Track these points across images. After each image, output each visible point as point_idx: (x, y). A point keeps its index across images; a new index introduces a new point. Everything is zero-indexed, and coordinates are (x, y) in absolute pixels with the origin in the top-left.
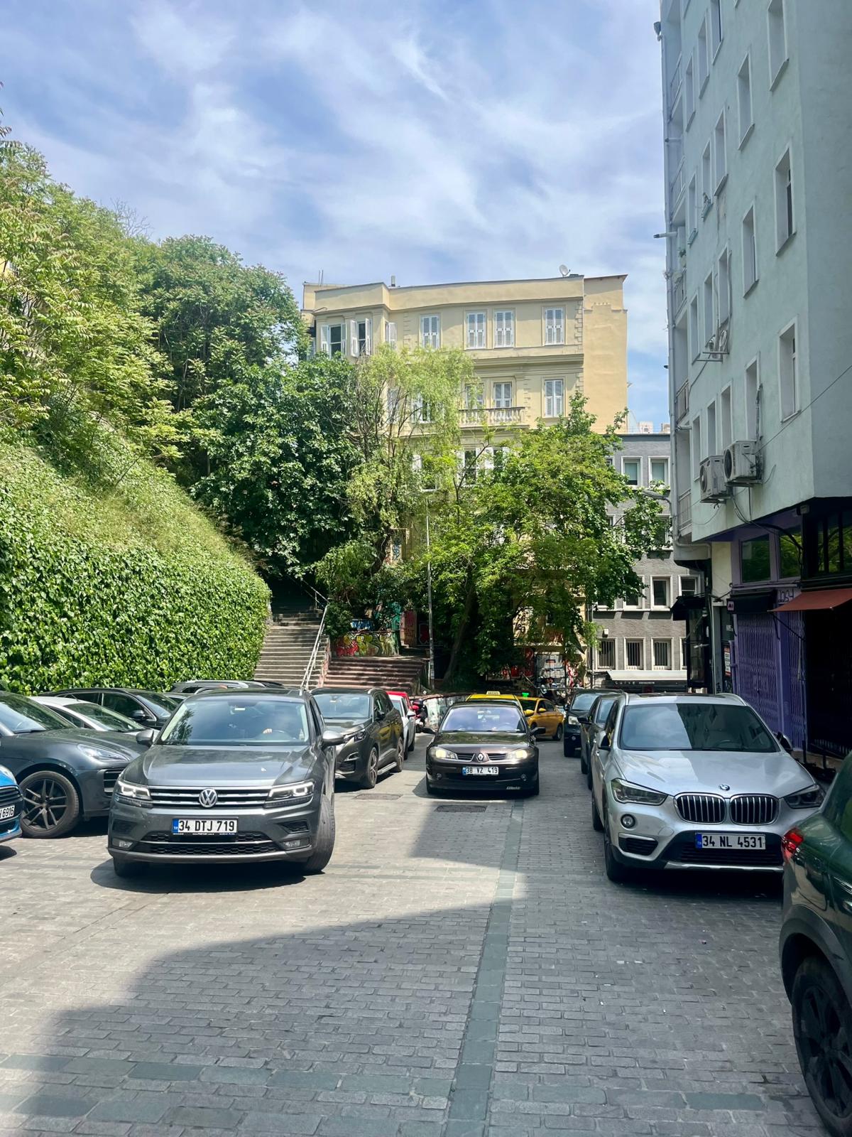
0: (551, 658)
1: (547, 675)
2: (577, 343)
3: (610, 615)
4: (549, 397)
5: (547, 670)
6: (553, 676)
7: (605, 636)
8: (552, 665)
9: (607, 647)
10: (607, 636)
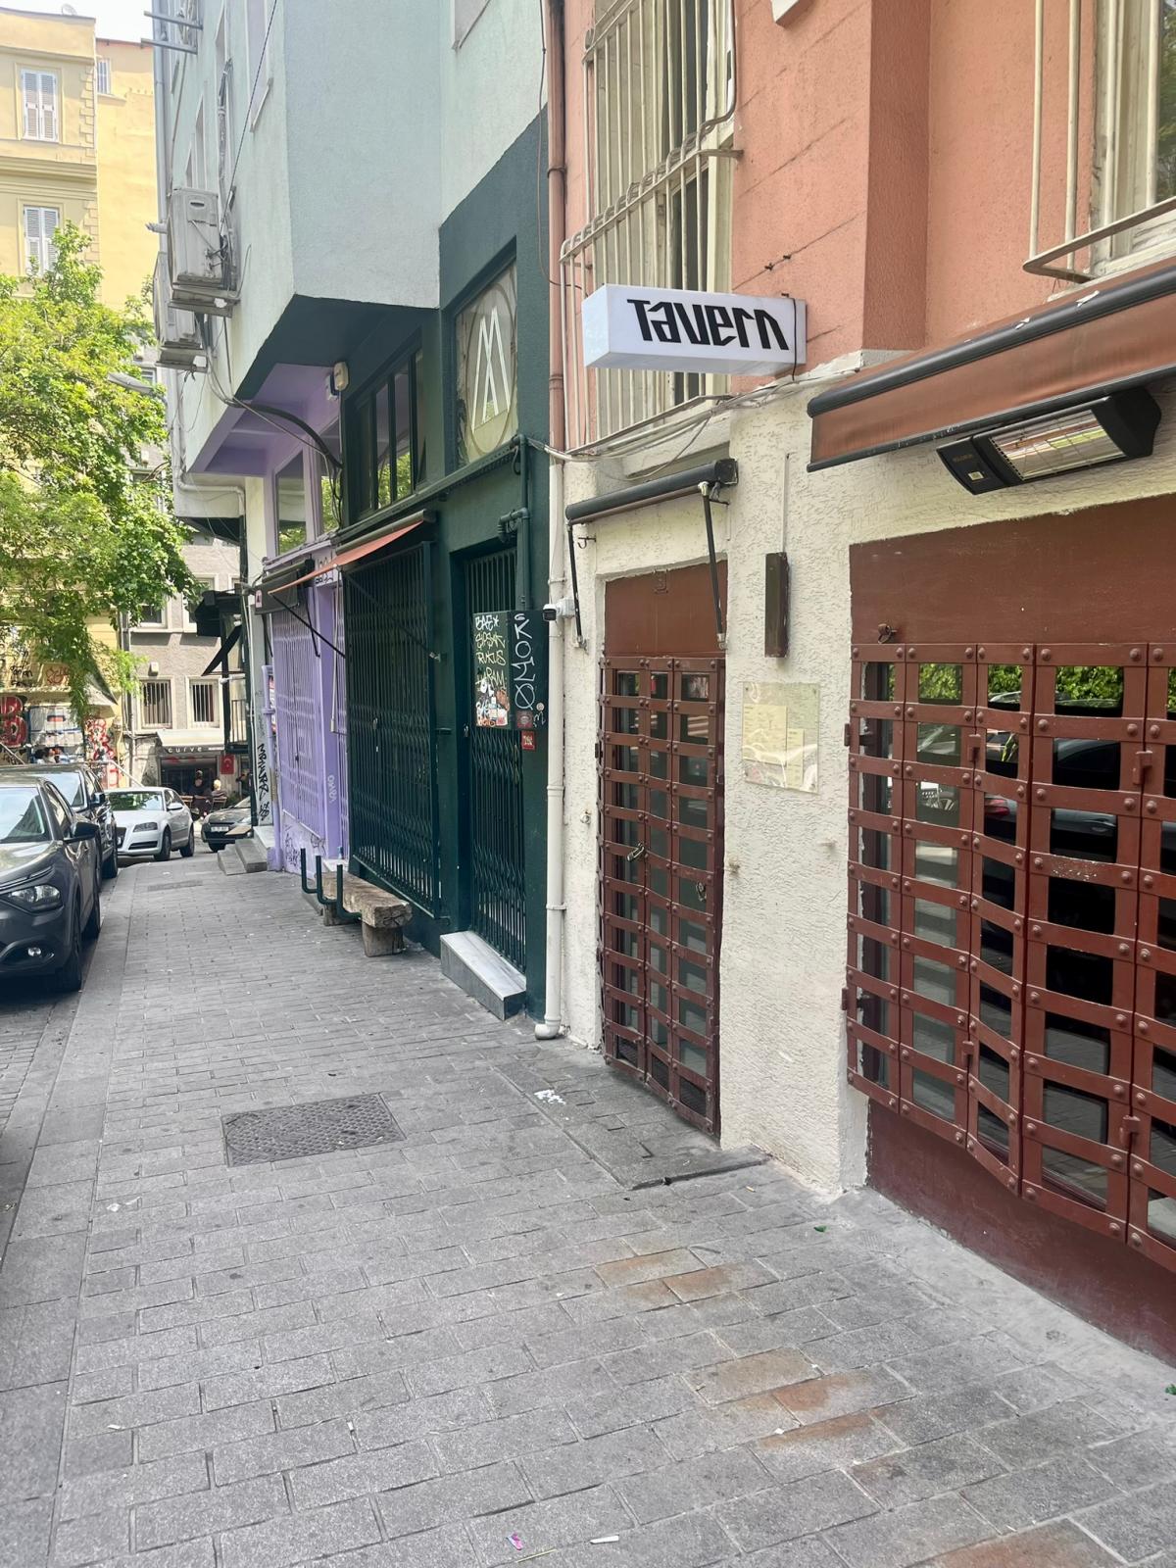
0: (57, 712)
1: (49, 742)
2: (84, 144)
3: (162, 638)
4: (34, 239)
5: (50, 734)
6: (61, 743)
7: (152, 674)
8: (60, 725)
9: (156, 692)
10: (156, 674)
